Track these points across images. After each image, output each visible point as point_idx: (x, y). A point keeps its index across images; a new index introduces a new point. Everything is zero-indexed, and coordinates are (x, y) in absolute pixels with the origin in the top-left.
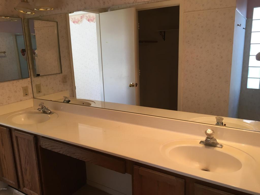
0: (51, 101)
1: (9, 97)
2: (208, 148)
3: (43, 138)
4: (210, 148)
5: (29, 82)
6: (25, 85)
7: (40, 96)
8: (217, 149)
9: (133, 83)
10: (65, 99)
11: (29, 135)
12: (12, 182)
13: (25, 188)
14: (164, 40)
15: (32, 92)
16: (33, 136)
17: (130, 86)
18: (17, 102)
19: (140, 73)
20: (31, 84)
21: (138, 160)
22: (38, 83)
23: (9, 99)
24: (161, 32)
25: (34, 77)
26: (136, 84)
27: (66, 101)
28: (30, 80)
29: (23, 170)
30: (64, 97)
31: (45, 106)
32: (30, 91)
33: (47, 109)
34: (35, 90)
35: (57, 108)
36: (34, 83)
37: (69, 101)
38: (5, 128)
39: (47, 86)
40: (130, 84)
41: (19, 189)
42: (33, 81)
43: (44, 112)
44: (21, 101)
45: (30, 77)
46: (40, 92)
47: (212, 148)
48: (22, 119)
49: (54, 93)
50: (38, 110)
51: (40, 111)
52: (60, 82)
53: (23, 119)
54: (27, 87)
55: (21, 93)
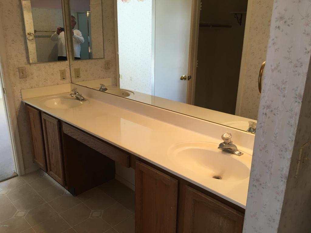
0: (86, 87)
1: (45, 79)
2: (225, 154)
3: (65, 124)
4: (227, 154)
5: (67, 65)
6: (63, 69)
7: (78, 82)
8: (233, 156)
9: (185, 76)
10: (101, 87)
11: (54, 119)
12: (42, 165)
13: (51, 172)
14: (240, 25)
15: (70, 76)
16: (57, 120)
17: (181, 79)
18: (54, 85)
19: (197, 64)
20: (69, 68)
21: (139, 155)
22: (76, 67)
23: (45, 82)
24: (236, 14)
25: (73, 61)
26: (189, 77)
27: (103, 89)
28: (69, 63)
29: (50, 153)
30: (101, 84)
31: (78, 92)
32: (68, 75)
33: (81, 96)
34: (73, 74)
35: (91, 96)
36: (73, 67)
37: (106, 89)
38: (36, 110)
39: (86, 71)
40: (182, 76)
41: (47, 171)
42: (72, 64)
43: (78, 99)
44: (58, 84)
45: (68, 60)
46: (78, 77)
47: (229, 154)
48: (54, 103)
49: (94, 80)
50: (70, 95)
51: (72, 96)
52: (101, 67)
53: (56, 103)
54: (65, 70)
55: (59, 76)
